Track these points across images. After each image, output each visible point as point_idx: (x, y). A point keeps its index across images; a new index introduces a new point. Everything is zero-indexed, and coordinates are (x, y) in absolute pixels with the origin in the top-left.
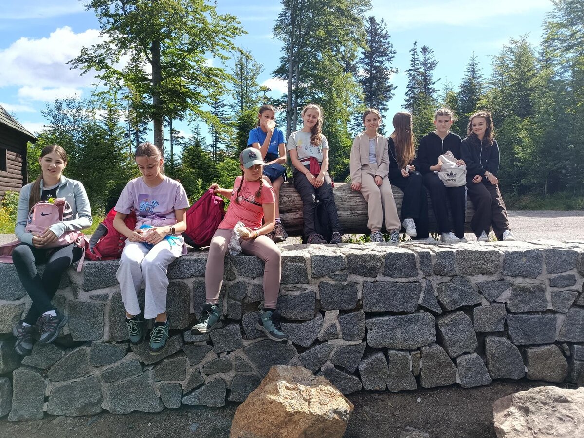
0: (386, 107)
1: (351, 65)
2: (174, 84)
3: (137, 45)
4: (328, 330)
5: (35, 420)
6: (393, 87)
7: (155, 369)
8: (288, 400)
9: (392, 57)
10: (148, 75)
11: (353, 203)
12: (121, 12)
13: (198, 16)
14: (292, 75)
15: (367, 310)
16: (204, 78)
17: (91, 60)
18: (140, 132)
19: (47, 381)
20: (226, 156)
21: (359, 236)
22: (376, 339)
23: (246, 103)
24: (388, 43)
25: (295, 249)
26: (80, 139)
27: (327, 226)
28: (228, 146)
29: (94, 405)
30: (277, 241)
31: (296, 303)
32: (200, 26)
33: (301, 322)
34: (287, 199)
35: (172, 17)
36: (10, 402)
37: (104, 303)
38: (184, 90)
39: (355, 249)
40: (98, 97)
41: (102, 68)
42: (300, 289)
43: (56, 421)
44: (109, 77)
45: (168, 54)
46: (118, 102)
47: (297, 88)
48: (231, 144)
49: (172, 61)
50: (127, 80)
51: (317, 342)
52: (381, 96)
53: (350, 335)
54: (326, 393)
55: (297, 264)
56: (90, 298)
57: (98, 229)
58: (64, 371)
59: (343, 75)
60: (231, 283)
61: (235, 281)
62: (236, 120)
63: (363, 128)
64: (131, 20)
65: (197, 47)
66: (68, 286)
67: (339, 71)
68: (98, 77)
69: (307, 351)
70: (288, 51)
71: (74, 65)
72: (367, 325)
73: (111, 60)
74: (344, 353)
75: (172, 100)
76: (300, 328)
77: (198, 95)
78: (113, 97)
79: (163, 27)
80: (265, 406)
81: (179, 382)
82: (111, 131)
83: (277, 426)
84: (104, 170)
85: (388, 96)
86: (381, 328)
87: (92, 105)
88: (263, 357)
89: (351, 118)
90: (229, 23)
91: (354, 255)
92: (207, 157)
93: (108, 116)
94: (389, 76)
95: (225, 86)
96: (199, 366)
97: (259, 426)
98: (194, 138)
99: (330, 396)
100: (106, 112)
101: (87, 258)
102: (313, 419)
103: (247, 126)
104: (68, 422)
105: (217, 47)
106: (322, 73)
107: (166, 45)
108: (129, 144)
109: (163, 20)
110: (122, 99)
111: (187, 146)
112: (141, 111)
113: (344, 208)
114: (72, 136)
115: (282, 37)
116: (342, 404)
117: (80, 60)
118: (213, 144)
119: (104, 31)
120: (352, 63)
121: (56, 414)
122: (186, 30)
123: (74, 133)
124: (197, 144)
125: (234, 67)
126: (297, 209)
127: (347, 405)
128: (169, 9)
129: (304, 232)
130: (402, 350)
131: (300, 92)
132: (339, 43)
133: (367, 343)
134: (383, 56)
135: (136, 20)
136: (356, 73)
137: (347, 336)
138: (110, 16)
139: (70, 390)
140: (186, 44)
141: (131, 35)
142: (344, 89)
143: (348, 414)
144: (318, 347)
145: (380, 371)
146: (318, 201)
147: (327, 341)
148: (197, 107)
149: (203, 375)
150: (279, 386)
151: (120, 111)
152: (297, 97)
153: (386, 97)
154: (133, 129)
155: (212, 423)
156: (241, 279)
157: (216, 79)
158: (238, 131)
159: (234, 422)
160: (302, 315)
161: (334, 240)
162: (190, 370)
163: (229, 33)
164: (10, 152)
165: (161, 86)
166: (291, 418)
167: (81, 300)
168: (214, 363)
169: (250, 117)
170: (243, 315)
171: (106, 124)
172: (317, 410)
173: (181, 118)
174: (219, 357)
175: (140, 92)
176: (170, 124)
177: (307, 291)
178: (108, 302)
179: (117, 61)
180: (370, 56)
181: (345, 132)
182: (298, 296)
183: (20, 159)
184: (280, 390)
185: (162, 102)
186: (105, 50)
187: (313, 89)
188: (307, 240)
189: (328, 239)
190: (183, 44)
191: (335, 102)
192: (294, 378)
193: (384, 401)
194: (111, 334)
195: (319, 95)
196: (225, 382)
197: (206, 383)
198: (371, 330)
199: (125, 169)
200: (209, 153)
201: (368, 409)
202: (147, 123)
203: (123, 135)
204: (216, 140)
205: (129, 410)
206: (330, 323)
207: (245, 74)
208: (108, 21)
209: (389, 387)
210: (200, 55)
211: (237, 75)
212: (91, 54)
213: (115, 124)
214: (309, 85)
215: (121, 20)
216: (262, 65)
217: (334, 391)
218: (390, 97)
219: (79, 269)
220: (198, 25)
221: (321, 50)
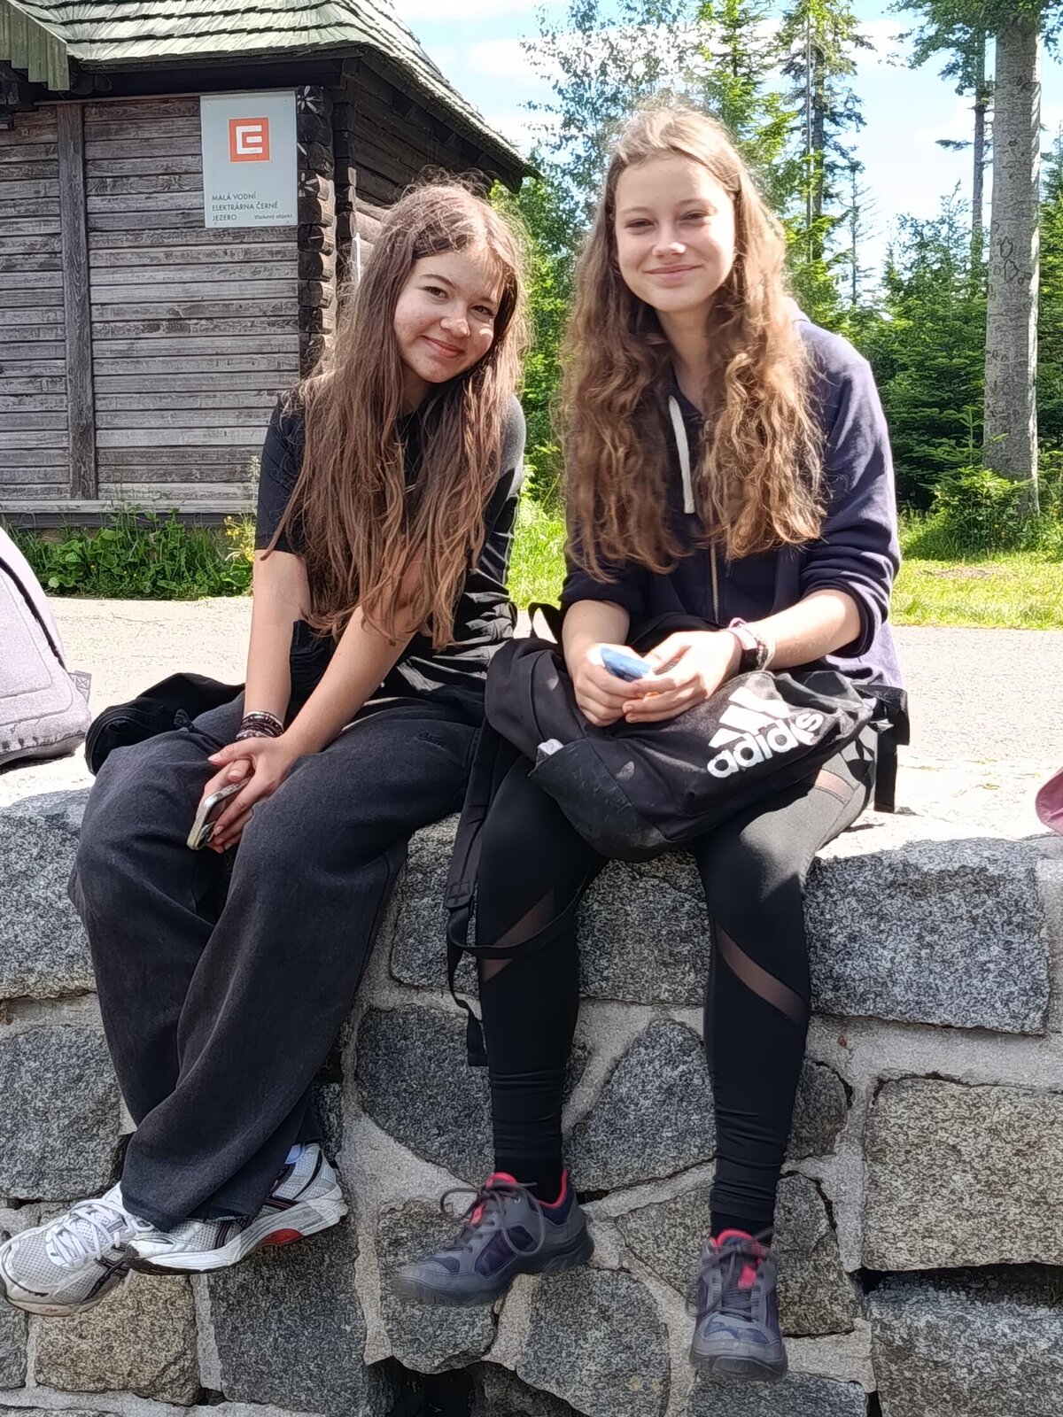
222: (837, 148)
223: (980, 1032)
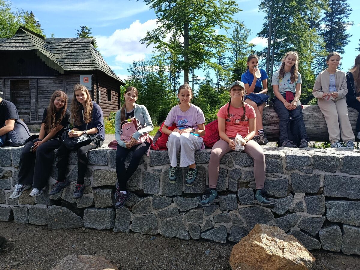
0: (342, 50)
1: (315, 23)
2: (196, 47)
3: (176, 27)
4: (297, 205)
5: (125, 233)
6: (349, 35)
7: (186, 215)
8: (268, 247)
9: (349, 14)
10: (181, 44)
11: (317, 120)
12: (168, 8)
13: (212, 4)
14: (271, 34)
15: (327, 195)
16: (214, 42)
17: (151, 38)
18: (176, 78)
19: (131, 213)
20: (225, 90)
21: (321, 143)
22: (333, 216)
23: (239, 55)
24: (346, 4)
25: (273, 150)
26: (145, 83)
27: (298, 135)
28: (226, 84)
29: (154, 230)
30: (261, 144)
31: (274, 185)
32: (212, 10)
33: (277, 198)
34: (268, 117)
35: (196, 7)
36: (114, 222)
37: (160, 174)
38: (202, 51)
39: (319, 152)
40: (155, 59)
41: (157, 42)
42: (277, 176)
43: (135, 235)
44: (161, 47)
45: (193, 30)
46: (165, 60)
47: (274, 42)
48: (228, 82)
49: (195, 34)
50: (170, 48)
51: (288, 212)
52: (339, 43)
53: (313, 211)
54: (295, 247)
55: (276, 160)
56: (153, 170)
57: (157, 133)
58: (139, 209)
59: (308, 31)
60: (230, 169)
61: (234, 168)
62: (232, 67)
63: (323, 66)
64: (173, 12)
65: (210, 23)
66: (142, 163)
67: (306, 28)
68: (155, 47)
69: (281, 217)
70: (269, 19)
71: (143, 42)
72: (326, 205)
73: (162, 37)
74: (308, 222)
75: (194, 57)
76: (276, 202)
77: (210, 53)
78: (162, 58)
79: (191, 13)
80: (252, 248)
81: (199, 224)
82: (161, 78)
83: (260, 262)
84: (157, 100)
85: (345, 42)
86: (338, 208)
87: (151, 63)
88: (251, 217)
89: (314, 60)
90: (231, 6)
91: (318, 156)
92: (213, 91)
93: (159, 70)
94: (346, 28)
95: (226, 46)
96: (211, 216)
97: (248, 259)
98: (206, 79)
99: (298, 249)
100: (159, 67)
101: (151, 149)
102: (286, 262)
103: (240, 70)
104: (141, 237)
105: (222, 22)
106: (293, 31)
107: (192, 24)
108: (170, 85)
109: (191, 10)
110: (167, 59)
111: (202, 84)
112: (177, 65)
113: (310, 123)
114: (142, 81)
115: (265, 10)
116: (307, 256)
117: (146, 39)
118: (217, 83)
119: (159, 21)
120: (316, 22)
121: (135, 231)
122: (204, 14)
123: (142, 80)
124: (208, 83)
125: (232, 33)
126: (275, 124)
127: (311, 257)
128: (194, 3)
129: (280, 139)
130: (355, 226)
131: (276, 45)
132: (306, 9)
133: (326, 218)
134: (342, 14)
135: (176, 11)
136: (319, 29)
137: (311, 210)
138: (162, 11)
139: (142, 219)
140: (204, 22)
141: (173, 21)
142: (309, 40)
143: (311, 263)
144: (288, 215)
145: (336, 238)
146: (290, 118)
147: (296, 212)
148: (209, 60)
149: (213, 222)
150: (262, 237)
151: (166, 66)
152: (274, 49)
153: (343, 43)
154: (172, 76)
155: (218, 252)
156: (237, 167)
157: (221, 42)
158: (233, 74)
159: (232, 253)
160: (278, 194)
161: (302, 145)
162: (206, 218)
163: (230, 12)
164: (113, 91)
165: (188, 50)
166: (270, 258)
167: (149, 171)
168: (220, 216)
169: (241, 64)
170: (238, 189)
171: (158, 74)
172: (288, 256)
173: (199, 68)
174: (223, 213)
175: (177, 54)
176: (193, 72)
177: (282, 178)
178: (162, 174)
179: (165, 37)
180: (330, 15)
181: (309, 71)
182: (276, 181)
183: (117, 95)
184: (262, 239)
185: (189, 59)
186: (159, 31)
187: (286, 43)
188: (282, 144)
189: (298, 144)
190: (202, 23)
191: (302, 50)
192: (272, 233)
193: (338, 259)
194: (163, 191)
195: (290, 46)
196: (226, 229)
197: (215, 227)
198: (330, 209)
199: (167, 100)
200: (215, 89)
201: (325, 263)
202: (180, 72)
203: (167, 80)
204: (219, 80)
205: (172, 236)
206: (298, 201)
207: (239, 37)
208: (161, 14)
209: (343, 250)
210: (212, 28)
211: (234, 38)
212: (152, 34)
213: (163, 74)
214: (283, 40)
215: (168, 13)
216: (251, 30)
217: (301, 246)
218: (346, 43)
219: (148, 155)
220: (211, 9)
221: (293, 15)
222: (177, 81)
223: (102, 165)
